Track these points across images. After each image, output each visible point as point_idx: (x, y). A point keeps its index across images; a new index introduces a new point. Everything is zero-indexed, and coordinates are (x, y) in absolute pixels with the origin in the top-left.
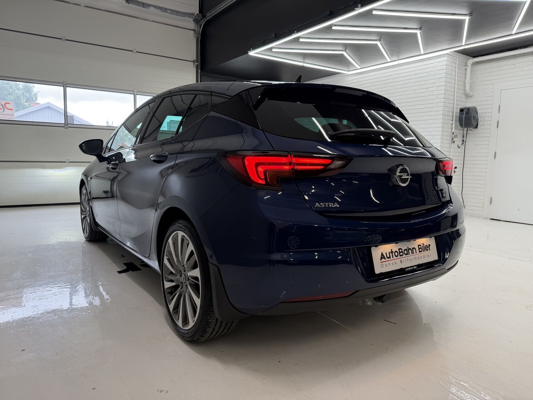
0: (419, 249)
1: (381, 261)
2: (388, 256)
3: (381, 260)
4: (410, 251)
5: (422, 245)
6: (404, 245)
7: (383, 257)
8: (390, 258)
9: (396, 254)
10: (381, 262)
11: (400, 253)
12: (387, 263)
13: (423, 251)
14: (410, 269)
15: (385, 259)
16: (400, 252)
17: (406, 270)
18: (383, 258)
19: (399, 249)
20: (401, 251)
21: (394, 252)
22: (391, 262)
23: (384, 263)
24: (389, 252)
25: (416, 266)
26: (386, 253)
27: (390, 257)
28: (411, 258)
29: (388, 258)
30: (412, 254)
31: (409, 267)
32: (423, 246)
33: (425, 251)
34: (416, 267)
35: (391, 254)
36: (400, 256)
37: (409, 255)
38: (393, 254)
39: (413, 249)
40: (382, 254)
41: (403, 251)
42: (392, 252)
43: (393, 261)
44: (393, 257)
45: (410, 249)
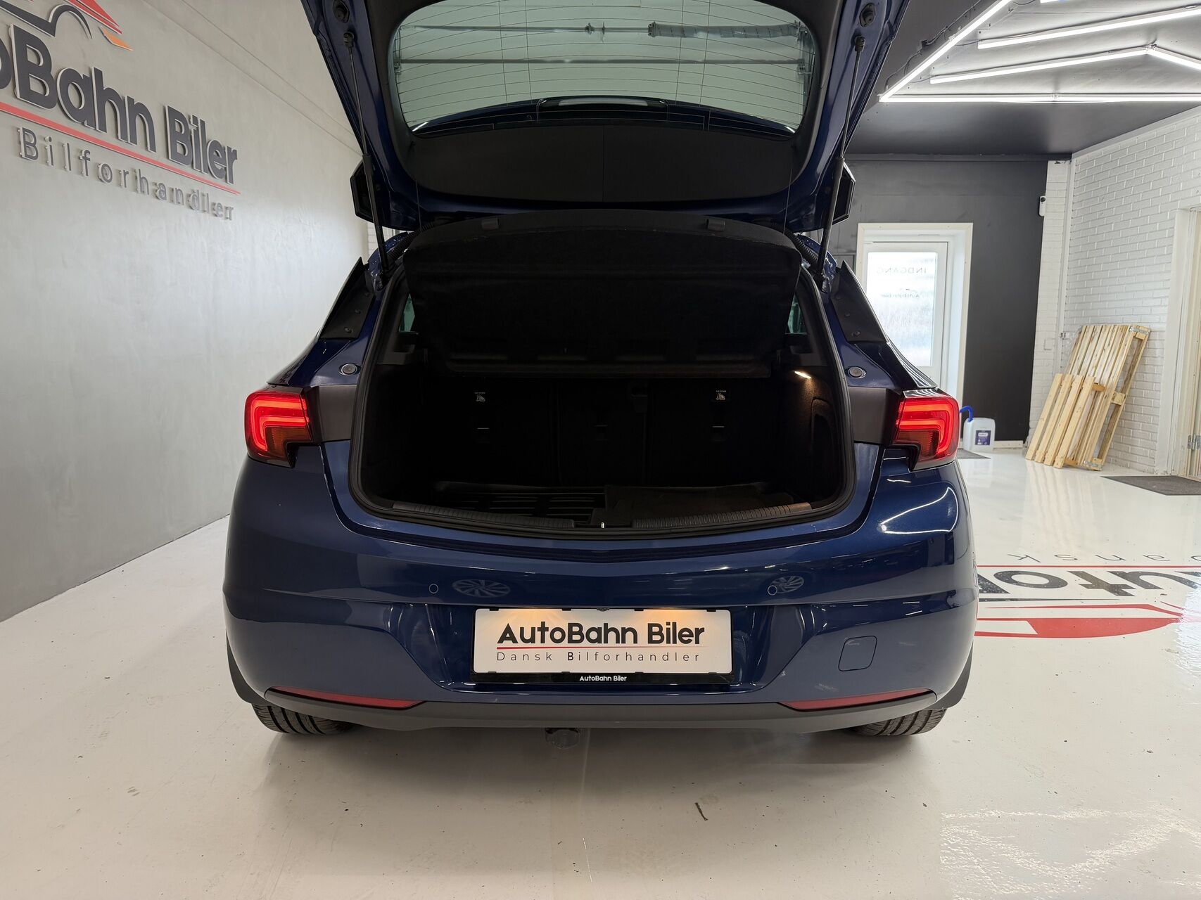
0: (651, 634)
1: (500, 645)
2: (528, 636)
3: (501, 641)
4: (612, 635)
5: (665, 627)
6: (589, 618)
7: (508, 634)
8: (534, 642)
9: (558, 635)
10: (498, 648)
11: (573, 634)
12: (519, 653)
13: (668, 642)
14: (597, 678)
15: (515, 641)
16: (571, 633)
17: (582, 679)
18: (508, 639)
19: (571, 626)
20: (575, 629)
21: (550, 630)
22: (532, 653)
23: (508, 653)
24: (533, 629)
25: (622, 675)
26: (522, 629)
27: (532, 640)
28: (613, 653)
29: (525, 641)
30: (618, 642)
31: (593, 675)
32: (668, 630)
33: (675, 642)
34: (623, 679)
35: (538, 634)
36: (571, 641)
37: (603, 644)
38: (547, 634)
39: (625, 631)
40: (508, 629)
41: (584, 632)
42: (543, 629)
43: (542, 653)
44: (543, 641)
45: (614, 630)
